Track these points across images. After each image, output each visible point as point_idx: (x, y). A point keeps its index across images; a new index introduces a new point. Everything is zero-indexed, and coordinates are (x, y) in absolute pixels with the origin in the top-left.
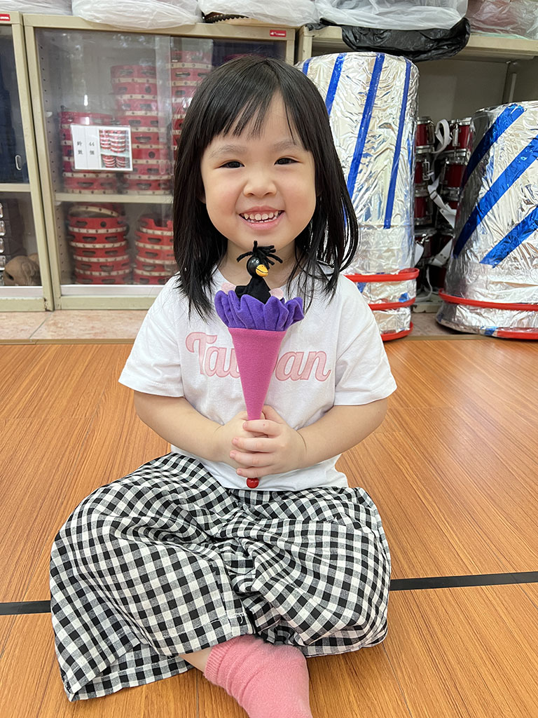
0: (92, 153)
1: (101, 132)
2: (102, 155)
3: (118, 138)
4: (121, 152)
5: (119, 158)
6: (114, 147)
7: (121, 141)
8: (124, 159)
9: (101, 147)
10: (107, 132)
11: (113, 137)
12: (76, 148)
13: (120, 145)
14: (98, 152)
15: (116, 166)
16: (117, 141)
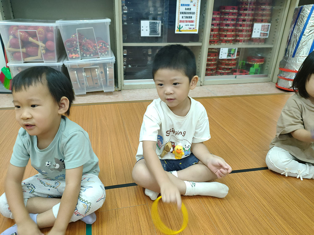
0: (258, 32)
1: (262, 25)
2: (261, 33)
3: (267, 27)
4: (267, 31)
5: (266, 34)
6: (265, 30)
7: (268, 28)
8: (267, 34)
9: (261, 30)
10: (264, 25)
11: (265, 27)
12: (254, 30)
13: (267, 29)
14: (260, 31)
15: (264, 36)
16: (266, 28)
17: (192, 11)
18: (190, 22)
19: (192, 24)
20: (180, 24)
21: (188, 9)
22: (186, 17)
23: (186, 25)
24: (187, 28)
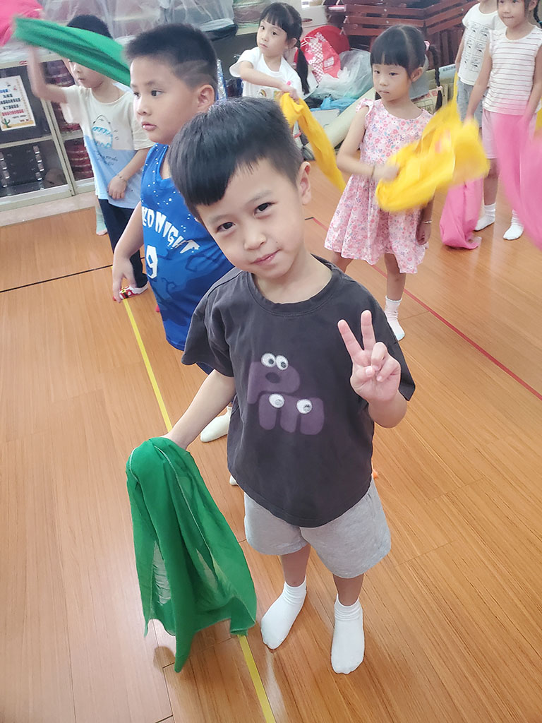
17: (15, 97)
18: (18, 112)
19: (22, 114)
20: (4, 117)
21: (8, 96)
22: (10, 107)
23: (14, 118)
24: (17, 121)
